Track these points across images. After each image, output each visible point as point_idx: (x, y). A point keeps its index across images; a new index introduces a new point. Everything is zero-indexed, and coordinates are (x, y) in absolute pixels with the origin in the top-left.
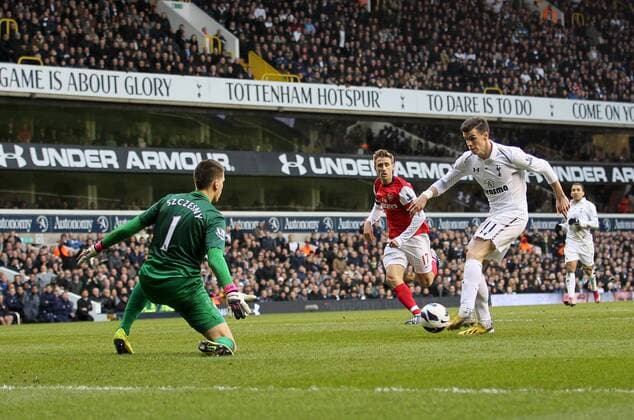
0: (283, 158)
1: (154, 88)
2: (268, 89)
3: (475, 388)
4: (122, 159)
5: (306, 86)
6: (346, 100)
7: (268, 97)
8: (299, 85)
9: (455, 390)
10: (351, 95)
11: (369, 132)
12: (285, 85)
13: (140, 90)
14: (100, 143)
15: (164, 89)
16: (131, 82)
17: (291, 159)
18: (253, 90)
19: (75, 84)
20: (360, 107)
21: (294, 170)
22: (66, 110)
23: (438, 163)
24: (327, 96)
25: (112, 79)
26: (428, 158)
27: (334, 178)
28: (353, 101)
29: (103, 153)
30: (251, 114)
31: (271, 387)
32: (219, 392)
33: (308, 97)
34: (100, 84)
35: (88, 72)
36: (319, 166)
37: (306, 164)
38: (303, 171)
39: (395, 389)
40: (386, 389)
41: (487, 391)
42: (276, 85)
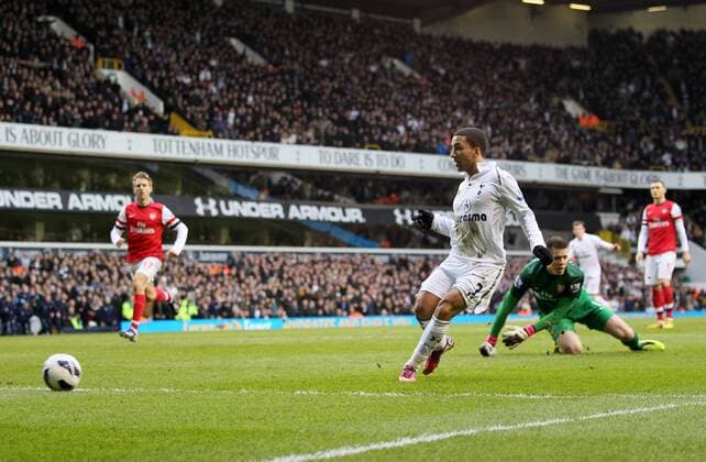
0: (198, 201)
1: (93, 142)
2: (187, 145)
3: (378, 392)
4: (65, 201)
5: (219, 142)
6: (251, 154)
7: (187, 151)
8: (213, 141)
9: (362, 393)
10: (255, 149)
11: (270, 181)
12: (201, 140)
13: (81, 143)
14: (46, 187)
15: (100, 143)
16: (73, 137)
17: (205, 202)
18: (174, 145)
19: (26, 138)
20: (263, 160)
21: (207, 212)
22: (28, 160)
23: (327, 206)
24: (235, 151)
25: (58, 136)
26: (319, 203)
27: (240, 219)
28: (257, 155)
29: (50, 195)
30: (172, 165)
31: (208, 390)
32: (165, 394)
33: (219, 151)
34: (48, 138)
35: (38, 128)
36: (227, 207)
37: (218, 207)
38: (214, 213)
39: (311, 392)
40: (304, 392)
41: (389, 394)
42: (194, 140)
